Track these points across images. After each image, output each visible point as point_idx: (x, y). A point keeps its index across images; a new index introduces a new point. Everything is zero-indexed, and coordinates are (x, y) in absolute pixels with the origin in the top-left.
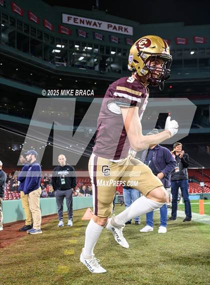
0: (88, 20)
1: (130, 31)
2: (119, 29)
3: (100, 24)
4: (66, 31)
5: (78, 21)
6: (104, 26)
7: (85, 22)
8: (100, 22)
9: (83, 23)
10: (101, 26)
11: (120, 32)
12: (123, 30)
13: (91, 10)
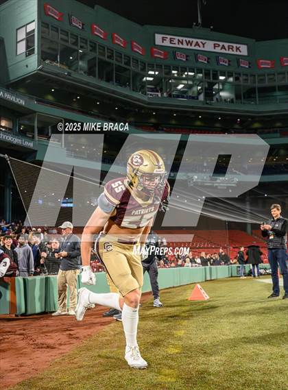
0: (188, 39)
1: (244, 50)
2: (229, 48)
3: (204, 44)
4: (160, 54)
5: (176, 41)
6: (209, 46)
7: (184, 42)
8: (204, 41)
9: (182, 44)
10: (205, 45)
11: (231, 52)
12: (235, 49)
13: (191, 27)
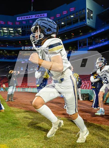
0: (26, 16)
2: (40, 16)
3: (32, 17)
4: (18, 23)
5: (23, 18)
7: (26, 18)
8: (32, 16)
9: (25, 18)
12: (42, 16)
